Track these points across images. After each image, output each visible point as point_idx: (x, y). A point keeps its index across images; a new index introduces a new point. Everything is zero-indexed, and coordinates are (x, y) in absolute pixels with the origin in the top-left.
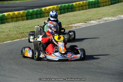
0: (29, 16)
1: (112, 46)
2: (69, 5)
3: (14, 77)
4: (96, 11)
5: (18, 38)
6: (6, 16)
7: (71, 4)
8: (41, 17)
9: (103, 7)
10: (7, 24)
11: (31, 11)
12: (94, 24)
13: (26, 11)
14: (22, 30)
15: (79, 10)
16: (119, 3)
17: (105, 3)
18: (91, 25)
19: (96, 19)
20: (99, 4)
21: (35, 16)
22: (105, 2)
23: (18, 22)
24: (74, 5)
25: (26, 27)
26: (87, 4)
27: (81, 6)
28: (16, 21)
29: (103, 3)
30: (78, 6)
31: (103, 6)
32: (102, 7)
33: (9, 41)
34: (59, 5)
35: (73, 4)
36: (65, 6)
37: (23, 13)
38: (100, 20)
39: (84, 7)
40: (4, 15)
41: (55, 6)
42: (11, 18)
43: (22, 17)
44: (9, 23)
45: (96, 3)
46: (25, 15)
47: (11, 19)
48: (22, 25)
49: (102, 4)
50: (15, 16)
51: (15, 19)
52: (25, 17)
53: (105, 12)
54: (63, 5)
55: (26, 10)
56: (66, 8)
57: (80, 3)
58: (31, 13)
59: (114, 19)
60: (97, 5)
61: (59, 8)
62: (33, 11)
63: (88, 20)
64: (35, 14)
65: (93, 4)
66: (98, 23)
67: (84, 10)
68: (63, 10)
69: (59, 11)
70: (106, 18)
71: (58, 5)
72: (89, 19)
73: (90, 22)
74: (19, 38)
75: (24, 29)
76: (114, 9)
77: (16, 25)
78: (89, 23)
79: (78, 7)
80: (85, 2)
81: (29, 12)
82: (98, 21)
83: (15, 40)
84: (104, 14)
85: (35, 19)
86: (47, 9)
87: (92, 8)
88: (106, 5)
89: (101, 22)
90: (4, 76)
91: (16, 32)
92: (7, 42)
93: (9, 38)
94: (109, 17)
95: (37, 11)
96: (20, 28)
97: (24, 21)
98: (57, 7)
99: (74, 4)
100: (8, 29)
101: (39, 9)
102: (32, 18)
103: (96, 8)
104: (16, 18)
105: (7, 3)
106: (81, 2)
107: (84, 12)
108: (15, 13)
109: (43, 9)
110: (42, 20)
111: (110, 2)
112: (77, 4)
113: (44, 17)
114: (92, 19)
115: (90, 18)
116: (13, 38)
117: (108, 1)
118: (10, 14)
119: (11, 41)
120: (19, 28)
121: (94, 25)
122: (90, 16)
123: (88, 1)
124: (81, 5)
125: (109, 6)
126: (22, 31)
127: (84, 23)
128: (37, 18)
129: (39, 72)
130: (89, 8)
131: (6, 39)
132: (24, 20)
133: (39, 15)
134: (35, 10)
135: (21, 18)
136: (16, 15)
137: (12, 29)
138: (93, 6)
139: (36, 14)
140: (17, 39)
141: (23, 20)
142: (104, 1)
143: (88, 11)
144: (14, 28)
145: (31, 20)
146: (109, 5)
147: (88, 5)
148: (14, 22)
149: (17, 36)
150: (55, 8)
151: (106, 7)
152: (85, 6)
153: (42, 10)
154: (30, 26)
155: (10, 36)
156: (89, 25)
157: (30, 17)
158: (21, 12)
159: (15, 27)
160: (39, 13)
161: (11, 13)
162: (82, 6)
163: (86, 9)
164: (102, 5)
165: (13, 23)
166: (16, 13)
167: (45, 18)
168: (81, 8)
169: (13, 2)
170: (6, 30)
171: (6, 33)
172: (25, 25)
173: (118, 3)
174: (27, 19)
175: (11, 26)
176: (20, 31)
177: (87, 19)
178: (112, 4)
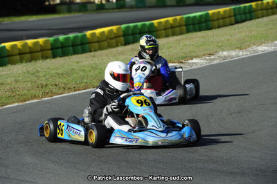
0: (58, 48)
1: (239, 112)
2: (144, 26)
3: (27, 181)
4: (203, 37)
5: (35, 97)
6: (7, 50)
7: (148, 23)
8: (84, 52)
9: (217, 30)
10: (10, 67)
11: (61, 38)
12: (199, 66)
13: (51, 39)
14: (44, 79)
15: (167, 36)
16: (253, 21)
17: (221, 21)
18: (194, 67)
19: (204, 55)
20: (210, 22)
21: (71, 48)
22: (223, 18)
23: (33, 62)
24: (156, 25)
25: (53, 72)
26: (184, 23)
27: (169, 26)
28: (30, 61)
29: (218, 19)
30: (163, 28)
31: (219, 27)
32: (215, 28)
33: (16, 104)
34: (123, 26)
35: (153, 24)
36: (136, 26)
37: (46, 42)
38: (212, 57)
39: (178, 29)
40: (4, 47)
41: (114, 28)
42: (19, 54)
43: (42, 50)
44: (15, 64)
45: (203, 20)
46: (49, 47)
47: (18, 57)
48: (42, 69)
49: (216, 22)
50: (28, 50)
51: (29, 55)
52: (50, 52)
53: (223, 39)
54: (132, 25)
55: (50, 36)
56: (138, 31)
57: (168, 21)
58: (61, 42)
59: (242, 54)
60: (204, 24)
61: (124, 31)
62: (67, 39)
63: (185, 58)
64: (71, 44)
65: (197, 22)
66: (208, 64)
67: (176, 35)
68: (131, 37)
69: (122, 38)
70: (225, 53)
71: (121, 24)
72: (189, 55)
73: (190, 61)
74: (38, 97)
75: (47, 77)
76: (241, 32)
77: (30, 70)
78: (189, 64)
79: (165, 29)
80: (178, 17)
81: (57, 40)
82: (208, 60)
83: (28, 102)
84: (220, 44)
85: (71, 57)
86: (98, 35)
87: (195, 30)
88: (225, 26)
89: (215, 62)
90: (5, 178)
91: (29, 85)
92: (12, 105)
93: (14, 96)
94: (232, 50)
95: (75, 38)
96: (39, 74)
97: (48, 60)
98: (118, 29)
99: (155, 22)
100: (13, 79)
101: (80, 34)
102: (64, 54)
103: (202, 32)
104: (30, 53)
105: (9, 22)
106: (170, 19)
107: (177, 40)
108: (26, 44)
109: (88, 33)
110: (86, 58)
111: (233, 18)
112: (161, 22)
113: (91, 51)
114: (194, 54)
115: (190, 52)
116: (25, 97)
117: (230, 17)
118: (16, 45)
119: (20, 104)
120: (36, 76)
121: (199, 69)
122: (191, 49)
123: (185, 16)
124: (171, 24)
125: (231, 26)
126: (44, 83)
127: (177, 64)
128: (75, 53)
129: (81, 170)
130: (188, 31)
131: (9, 99)
132: (47, 58)
133: (80, 47)
134: (71, 35)
135: (40, 53)
136: (30, 47)
137: (21, 78)
138: (197, 26)
139: (74, 45)
140: (32, 99)
141: (45, 58)
142: (220, 17)
143: (187, 38)
144: (26, 75)
145: (62, 59)
146: (231, 24)
147: (186, 25)
148: (27, 62)
149: (33, 92)
150: (115, 31)
151: (224, 28)
152: (180, 26)
153: (85, 35)
154: (60, 71)
155: (18, 93)
156: (189, 68)
157: (59, 50)
158: (41, 40)
159: (28, 72)
160: (79, 42)
161: (19, 43)
162: (172, 27)
163: (181, 34)
164: (217, 26)
165: (24, 64)
166: (30, 42)
167: (92, 53)
168: (170, 31)
169: (23, 19)
170: (9, 81)
171: (8, 86)
172: (49, 68)
173: (251, 19)
174: (54, 56)
175: (20, 72)
176: (39, 82)
177: (184, 55)
178: (237, 22)
